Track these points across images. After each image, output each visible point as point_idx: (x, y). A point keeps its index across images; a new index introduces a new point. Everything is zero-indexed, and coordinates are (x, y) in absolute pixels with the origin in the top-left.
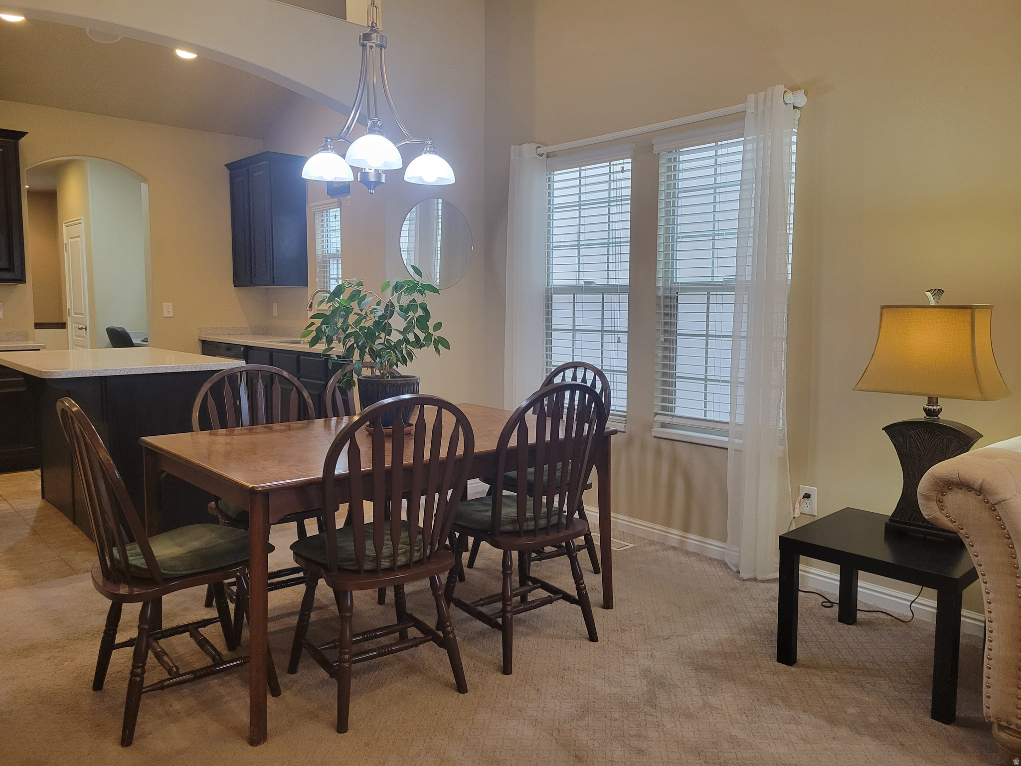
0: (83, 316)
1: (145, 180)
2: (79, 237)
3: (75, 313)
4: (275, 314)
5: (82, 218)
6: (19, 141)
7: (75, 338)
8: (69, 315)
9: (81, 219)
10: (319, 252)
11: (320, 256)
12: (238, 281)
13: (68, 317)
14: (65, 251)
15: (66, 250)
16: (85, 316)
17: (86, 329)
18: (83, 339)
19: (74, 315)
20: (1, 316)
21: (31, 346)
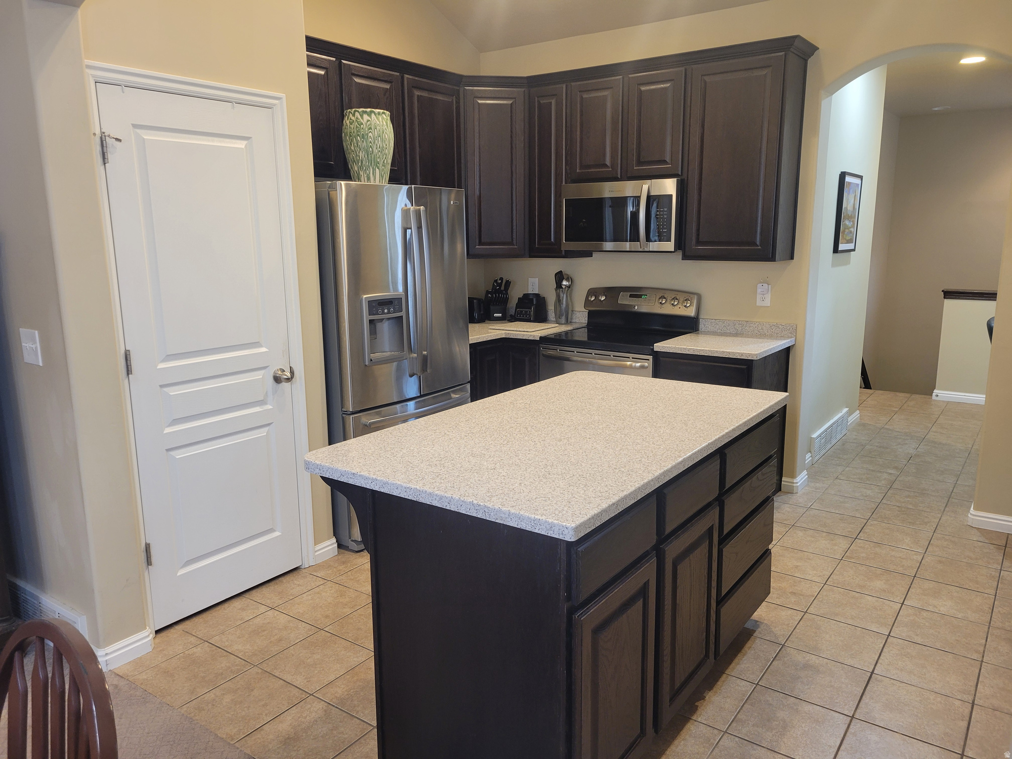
20: (767, 302)
21: (738, 353)
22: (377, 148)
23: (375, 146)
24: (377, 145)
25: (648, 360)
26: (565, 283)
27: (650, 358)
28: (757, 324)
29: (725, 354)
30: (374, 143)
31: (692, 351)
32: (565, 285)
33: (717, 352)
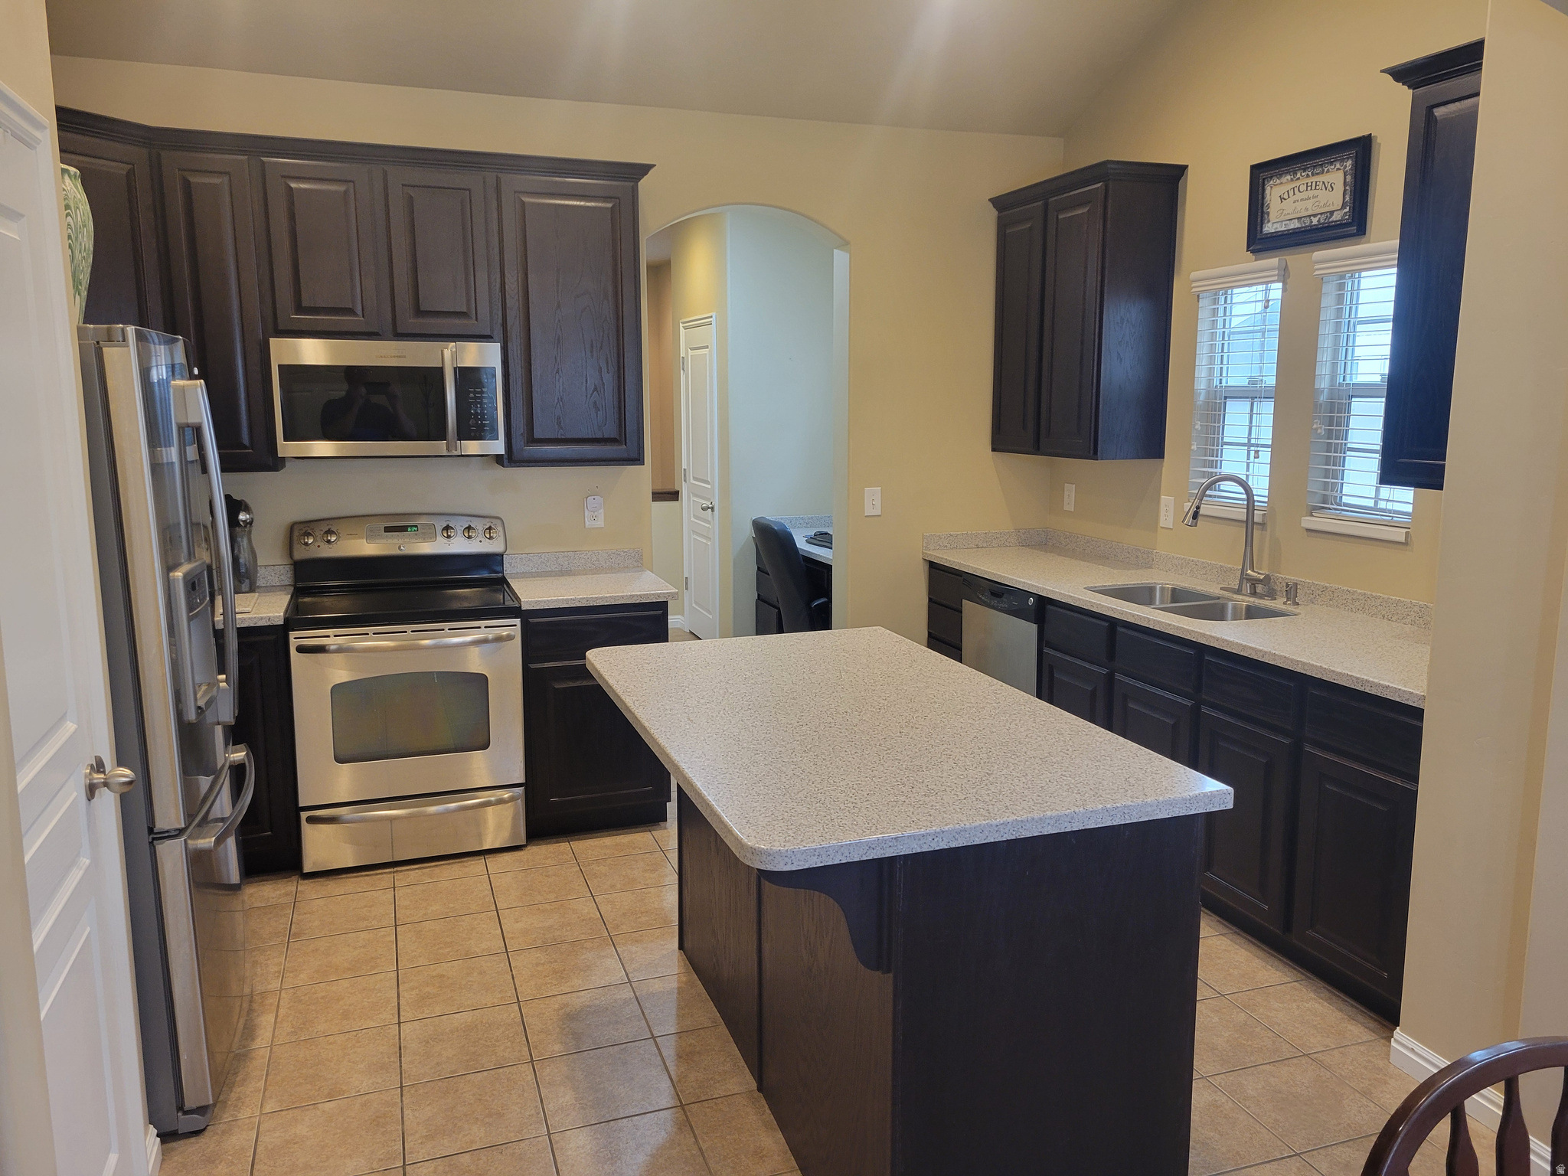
0: (709, 486)
1: (844, 244)
2: (707, 347)
3: (695, 479)
4: (1069, 505)
5: (714, 314)
6: (639, 183)
7: (692, 519)
8: (685, 481)
9: (711, 317)
10: (1201, 385)
11: (1203, 392)
12: (1003, 439)
13: (683, 482)
14: (682, 371)
15: (683, 369)
16: (713, 487)
17: (712, 509)
18: (708, 525)
19: (692, 481)
20: (600, 523)
21: (653, 594)
22: (80, 252)
23: (78, 246)
24: (81, 244)
25: (515, 625)
26: (242, 516)
27: (518, 621)
28: (591, 553)
29: (635, 598)
30: (77, 238)
31: (585, 601)
32: (243, 521)
33: (623, 597)
